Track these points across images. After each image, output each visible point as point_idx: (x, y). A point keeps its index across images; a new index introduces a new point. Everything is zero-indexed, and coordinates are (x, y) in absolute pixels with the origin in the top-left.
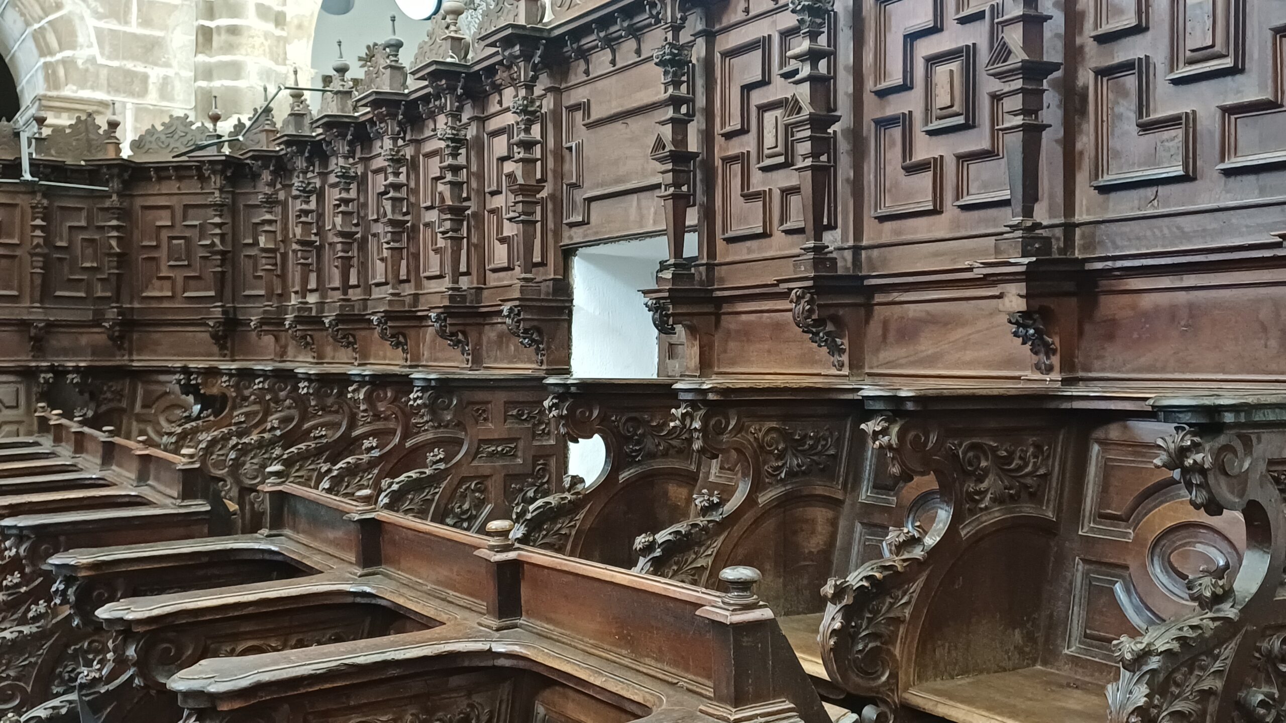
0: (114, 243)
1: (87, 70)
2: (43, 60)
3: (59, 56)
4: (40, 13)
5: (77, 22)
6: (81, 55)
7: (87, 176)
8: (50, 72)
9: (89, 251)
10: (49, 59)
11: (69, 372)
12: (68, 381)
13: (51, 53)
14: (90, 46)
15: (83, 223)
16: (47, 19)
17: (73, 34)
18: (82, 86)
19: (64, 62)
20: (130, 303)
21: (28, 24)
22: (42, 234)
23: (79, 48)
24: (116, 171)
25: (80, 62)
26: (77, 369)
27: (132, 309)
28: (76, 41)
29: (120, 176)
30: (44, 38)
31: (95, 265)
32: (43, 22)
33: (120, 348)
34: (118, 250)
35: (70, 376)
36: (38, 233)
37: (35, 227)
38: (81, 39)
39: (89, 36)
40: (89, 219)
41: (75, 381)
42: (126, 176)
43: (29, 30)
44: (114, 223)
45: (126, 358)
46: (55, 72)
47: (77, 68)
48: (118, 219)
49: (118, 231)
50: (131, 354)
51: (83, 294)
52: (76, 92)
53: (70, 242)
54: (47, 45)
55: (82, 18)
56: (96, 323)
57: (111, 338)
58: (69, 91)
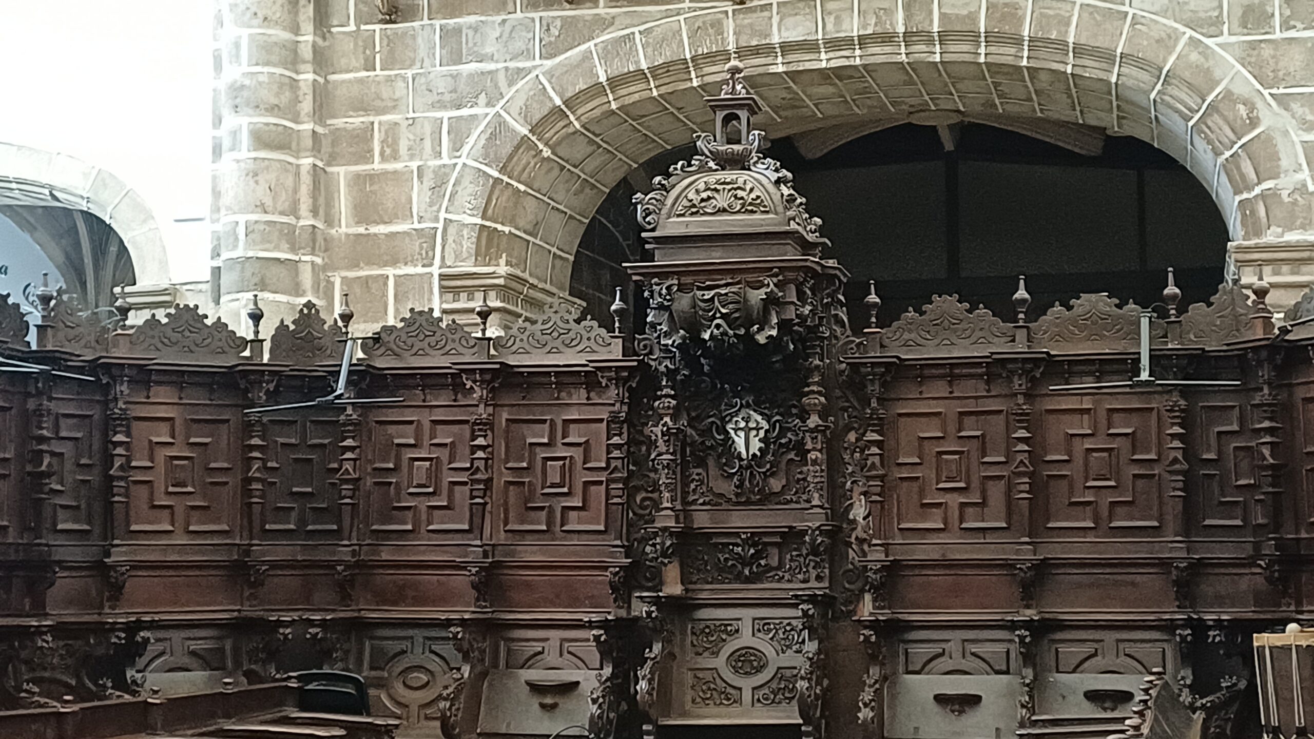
0: (1266, 452)
1: (1295, 203)
2: (1238, 198)
3: (1257, 190)
4: (1232, 136)
5: (1279, 140)
6: (1285, 184)
7: (1236, 363)
8: (1248, 212)
9: (1244, 465)
10: (1245, 195)
11: (1210, 628)
12: (1210, 640)
13: (1250, 189)
14: (1297, 170)
15: (1235, 427)
16: (1240, 143)
17: (1275, 157)
18: (1290, 228)
19: (1262, 196)
20: (1296, 534)
21: (1217, 154)
22: (1181, 445)
23: (1282, 175)
24: (1264, 354)
25: (1284, 194)
26: (1219, 623)
27: (1298, 540)
28: (1278, 166)
29: (1271, 359)
30: (1238, 168)
31: (1252, 482)
32: (1236, 147)
33: (1284, 594)
34: (1272, 461)
35: (1211, 633)
36: (1177, 444)
37: (1173, 436)
38: (1285, 163)
39: (1296, 156)
40: (1242, 421)
41: (1218, 639)
42: (1279, 359)
43: (1221, 160)
44: (1266, 424)
45: (1293, 608)
46: (1253, 212)
47: (1281, 202)
48: (1271, 419)
49: (1272, 436)
50: (1299, 603)
51: (1238, 522)
52: (1282, 235)
53: (1220, 453)
54: (1243, 176)
55: (1286, 133)
56: (1250, 562)
57: (1269, 580)
58: (1271, 237)
